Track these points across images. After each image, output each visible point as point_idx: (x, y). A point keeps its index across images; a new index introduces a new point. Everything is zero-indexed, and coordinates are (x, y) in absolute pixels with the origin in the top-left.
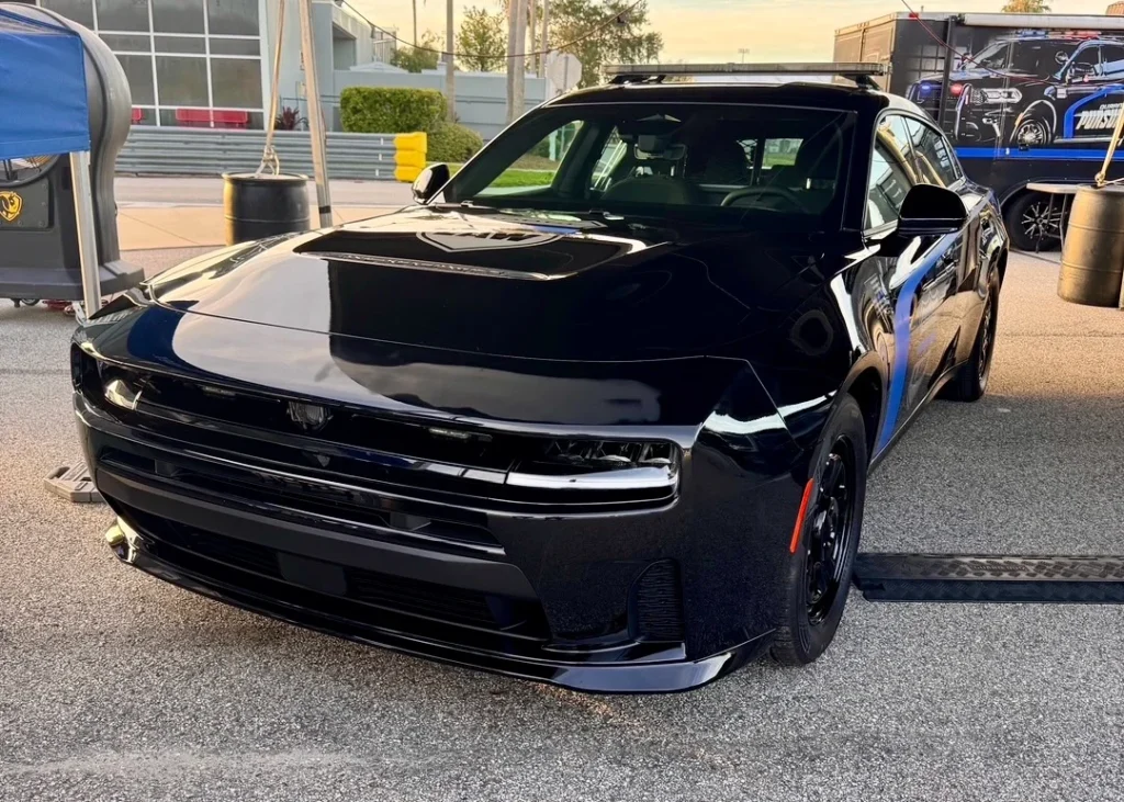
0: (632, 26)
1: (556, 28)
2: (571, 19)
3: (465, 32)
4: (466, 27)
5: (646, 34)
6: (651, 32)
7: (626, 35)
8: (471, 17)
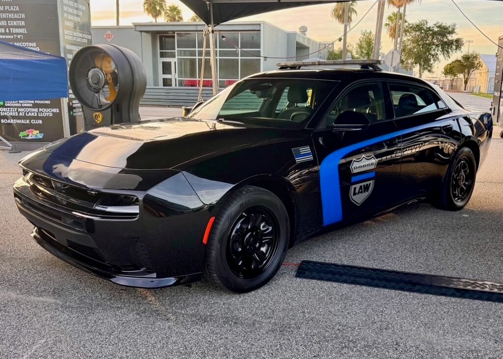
0: (448, 35)
1: (410, 38)
2: (418, 33)
3: (361, 42)
4: (361, 39)
5: (456, 39)
6: (458, 38)
7: (445, 40)
8: (364, 35)
